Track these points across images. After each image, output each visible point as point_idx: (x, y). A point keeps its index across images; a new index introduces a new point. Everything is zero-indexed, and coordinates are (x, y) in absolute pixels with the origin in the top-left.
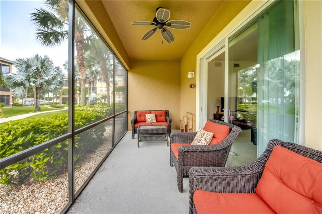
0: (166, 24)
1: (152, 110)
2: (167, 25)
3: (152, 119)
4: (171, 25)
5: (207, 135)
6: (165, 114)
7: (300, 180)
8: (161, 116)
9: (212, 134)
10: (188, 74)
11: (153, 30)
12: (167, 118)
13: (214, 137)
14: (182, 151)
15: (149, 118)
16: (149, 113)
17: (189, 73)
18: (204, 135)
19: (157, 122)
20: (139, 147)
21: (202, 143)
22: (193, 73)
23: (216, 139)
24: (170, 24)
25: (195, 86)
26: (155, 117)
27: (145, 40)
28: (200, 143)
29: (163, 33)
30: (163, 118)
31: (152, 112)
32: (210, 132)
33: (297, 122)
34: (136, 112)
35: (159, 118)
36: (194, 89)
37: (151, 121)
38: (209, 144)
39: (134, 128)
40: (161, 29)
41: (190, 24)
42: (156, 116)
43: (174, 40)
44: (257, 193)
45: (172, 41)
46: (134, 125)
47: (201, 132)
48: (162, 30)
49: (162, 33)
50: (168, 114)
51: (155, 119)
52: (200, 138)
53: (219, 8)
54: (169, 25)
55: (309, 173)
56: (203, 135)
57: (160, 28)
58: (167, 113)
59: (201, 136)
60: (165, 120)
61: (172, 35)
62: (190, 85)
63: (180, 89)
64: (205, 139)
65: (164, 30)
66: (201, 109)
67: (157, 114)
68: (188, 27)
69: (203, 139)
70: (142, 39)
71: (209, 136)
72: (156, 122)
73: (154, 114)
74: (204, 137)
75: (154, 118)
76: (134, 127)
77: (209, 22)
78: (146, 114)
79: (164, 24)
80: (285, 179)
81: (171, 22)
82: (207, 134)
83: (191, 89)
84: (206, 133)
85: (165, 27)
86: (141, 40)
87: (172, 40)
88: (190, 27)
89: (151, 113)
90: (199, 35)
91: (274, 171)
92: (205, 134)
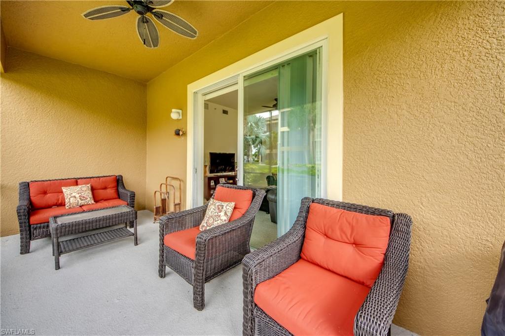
0: (154, 11)
1: (79, 177)
2: (155, 15)
3: (82, 198)
4: (163, 18)
5: (228, 207)
6: (114, 184)
7: (342, 230)
8: (105, 188)
9: (233, 204)
10: (172, 112)
11: (121, 8)
12: (121, 190)
13: (235, 208)
14: (205, 240)
15: (74, 194)
16: (74, 185)
17: (173, 110)
18: (223, 208)
19: (96, 201)
20: (58, 267)
21: (221, 220)
22: (180, 111)
23: (238, 209)
24: (162, 16)
25: (185, 134)
26: (90, 192)
27: (92, 19)
28: (220, 221)
29: (141, 24)
30: (110, 192)
31: (79, 181)
32: (231, 201)
33: (318, 178)
34: (26, 186)
35: (101, 193)
36: (183, 138)
37: (80, 202)
38: (229, 221)
39: (30, 226)
40: (140, 16)
41: (197, 33)
42: (93, 189)
43: (158, 46)
44: (305, 258)
45: (153, 45)
46: (29, 219)
47: (217, 205)
48: (140, 18)
49: (138, 22)
50: (123, 182)
51: (90, 195)
52: (216, 214)
53: (231, 30)
54: (160, 16)
55: (347, 221)
56: (220, 208)
57: (139, 12)
58: (118, 181)
59: (217, 211)
60: (115, 195)
61: (157, 36)
62: (176, 132)
63: (146, 135)
64: (226, 214)
65: (144, 21)
66: (196, 170)
67: (96, 185)
68: (193, 36)
69: (222, 214)
70: (86, 16)
71: (230, 208)
72: (93, 202)
73: (89, 185)
74: (223, 210)
75: (88, 194)
76: (29, 222)
77: (212, 42)
78: (62, 188)
79: (150, 10)
80: (330, 233)
81: (164, 13)
82: (227, 205)
83: (177, 137)
84: (225, 204)
85: (148, 15)
86: (82, 15)
87: (156, 45)
88: (195, 38)
89: (76, 184)
90: (191, 54)
91: (318, 228)
92: (223, 206)
